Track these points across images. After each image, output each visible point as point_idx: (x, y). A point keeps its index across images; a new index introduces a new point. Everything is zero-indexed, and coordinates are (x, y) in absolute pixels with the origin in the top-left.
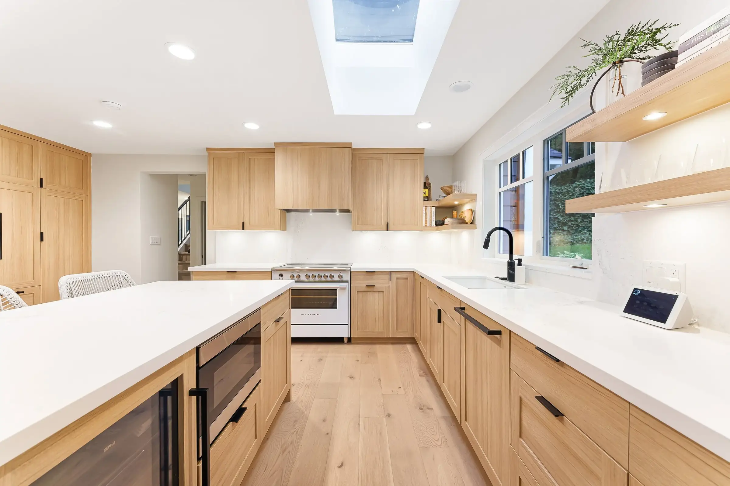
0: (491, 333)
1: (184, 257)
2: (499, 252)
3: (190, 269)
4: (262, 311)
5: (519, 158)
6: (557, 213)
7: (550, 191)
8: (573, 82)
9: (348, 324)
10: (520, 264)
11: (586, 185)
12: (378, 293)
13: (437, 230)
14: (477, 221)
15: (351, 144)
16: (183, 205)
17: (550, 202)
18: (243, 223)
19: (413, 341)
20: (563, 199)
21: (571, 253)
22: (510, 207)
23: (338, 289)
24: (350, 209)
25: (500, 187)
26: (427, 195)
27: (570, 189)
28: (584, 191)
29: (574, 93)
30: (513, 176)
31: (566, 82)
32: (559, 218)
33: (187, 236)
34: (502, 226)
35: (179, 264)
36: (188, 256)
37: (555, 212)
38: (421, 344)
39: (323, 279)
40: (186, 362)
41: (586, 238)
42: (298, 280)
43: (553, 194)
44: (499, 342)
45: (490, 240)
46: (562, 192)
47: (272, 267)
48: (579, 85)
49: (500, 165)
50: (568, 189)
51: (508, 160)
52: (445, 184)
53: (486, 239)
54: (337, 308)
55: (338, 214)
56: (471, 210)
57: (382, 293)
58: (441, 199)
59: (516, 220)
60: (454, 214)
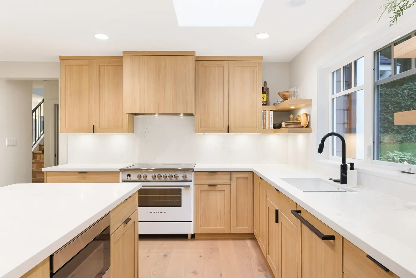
0: (326, 238)
1: (38, 156)
2: (333, 155)
3: (44, 170)
4: (112, 215)
5: (351, 66)
6: (387, 114)
7: (380, 93)
8: (400, 3)
9: (191, 222)
10: (352, 168)
11: (414, 87)
12: (220, 193)
13: (275, 132)
14: (312, 125)
15: (194, 52)
16: (37, 108)
17: (380, 103)
18: (93, 126)
19: (252, 237)
20: (392, 101)
21: (400, 153)
22: (342, 111)
23: (182, 188)
24: (193, 113)
25: (333, 94)
26: (265, 100)
27: (399, 91)
28: (412, 93)
29: (401, 13)
30: (345, 81)
31: (394, 3)
32: (389, 118)
33: (41, 136)
34: (335, 132)
35: (33, 162)
36: (42, 155)
37: (385, 113)
38: (259, 240)
39: (168, 179)
40: (40, 270)
41: (414, 137)
42: (144, 180)
43: (383, 95)
44: (333, 247)
45: (324, 145)
46: (391, 94)
47: (120, 168)
48: (407, 6)
49: (333, 73)
50: (397, 91)
51: (341, 68)
52: (283, 90)
53: (320, 144)
54: (181, 206)
55: (182, 117)
56: (307, 115)
57: (223, 192)
58: (279, 103)
59: (349, 123)
60: (290, 117)
